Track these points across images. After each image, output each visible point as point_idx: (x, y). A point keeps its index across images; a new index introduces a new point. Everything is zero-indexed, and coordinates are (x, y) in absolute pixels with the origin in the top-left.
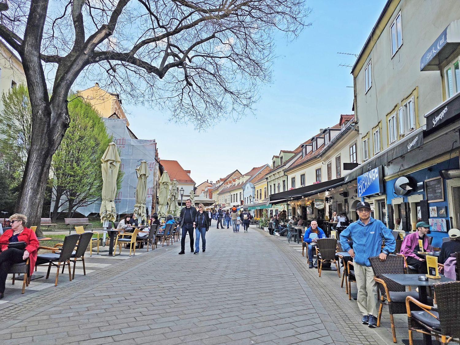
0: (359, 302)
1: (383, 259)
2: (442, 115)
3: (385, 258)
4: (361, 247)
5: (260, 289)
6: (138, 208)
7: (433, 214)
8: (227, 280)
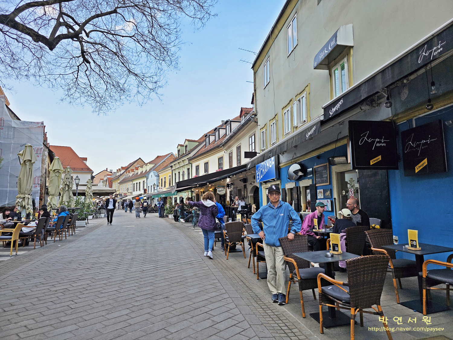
0: (269, 282)
1: (292, 239)
2: (338, 106)
3: (293, 238)
4: (272, 229)
5: (171, 279)
6: (21, 200)
7: (320, 196)
8: (134, 273)
